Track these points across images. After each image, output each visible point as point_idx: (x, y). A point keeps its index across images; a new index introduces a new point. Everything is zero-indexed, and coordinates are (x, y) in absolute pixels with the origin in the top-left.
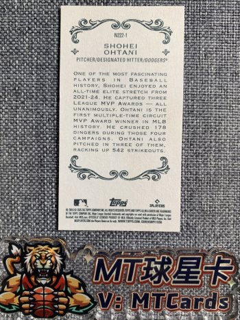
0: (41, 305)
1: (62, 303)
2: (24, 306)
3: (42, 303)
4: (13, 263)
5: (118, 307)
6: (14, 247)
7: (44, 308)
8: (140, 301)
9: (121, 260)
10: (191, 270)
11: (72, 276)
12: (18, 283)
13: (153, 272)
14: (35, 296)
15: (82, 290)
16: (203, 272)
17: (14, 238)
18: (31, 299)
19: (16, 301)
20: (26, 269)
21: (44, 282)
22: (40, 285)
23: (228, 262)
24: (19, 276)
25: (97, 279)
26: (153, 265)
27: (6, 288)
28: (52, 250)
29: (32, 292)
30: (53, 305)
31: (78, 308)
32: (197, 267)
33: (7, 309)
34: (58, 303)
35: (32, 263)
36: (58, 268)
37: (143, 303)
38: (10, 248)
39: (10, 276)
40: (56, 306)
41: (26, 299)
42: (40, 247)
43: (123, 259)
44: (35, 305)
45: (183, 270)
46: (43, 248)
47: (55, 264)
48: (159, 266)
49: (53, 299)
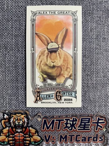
0: (18, 141)
1: (28, 140)
2: (10, 142)
3: (18, 140)
4: (5, 122)
5: (53, 141)
6: (5, 115)
7: (19, 143)
8: (63, 138)
9: (54, 120)
10: (86, 124)
11: (32, 128)
12: (7, 131)
13: (69, 125)
14: (15, 137)
15: (37, 134)
16: (91, 125)
17: (5, 111)
18: (13, 139)
19: (7, 140)
20: (11, 125)
21: (19, 131)
22: (18, 132)
23: (103, 120)
24: (8, 128)
25: (43, 129)
26: (69, 122)
27: (2, 134)
28: (23, 116)
29: (14, 136)
30: (23, 141)
31: (35, 142)
32: (89, 122)
33: (2, 144)
34: (26, 140)
35: (14, 122)
36: (26, 124)
37: (65, 139)
38: (4, 115)
39: (4, 128)
40: (25, 142)
41: (11, 139)
42: (17, 115)
43: (55, 120)
44: (15, 141)
45: (82, 124)
46: (18, 115)
47: (24, 122)
48: (71, 123)
49: (23, 139)
